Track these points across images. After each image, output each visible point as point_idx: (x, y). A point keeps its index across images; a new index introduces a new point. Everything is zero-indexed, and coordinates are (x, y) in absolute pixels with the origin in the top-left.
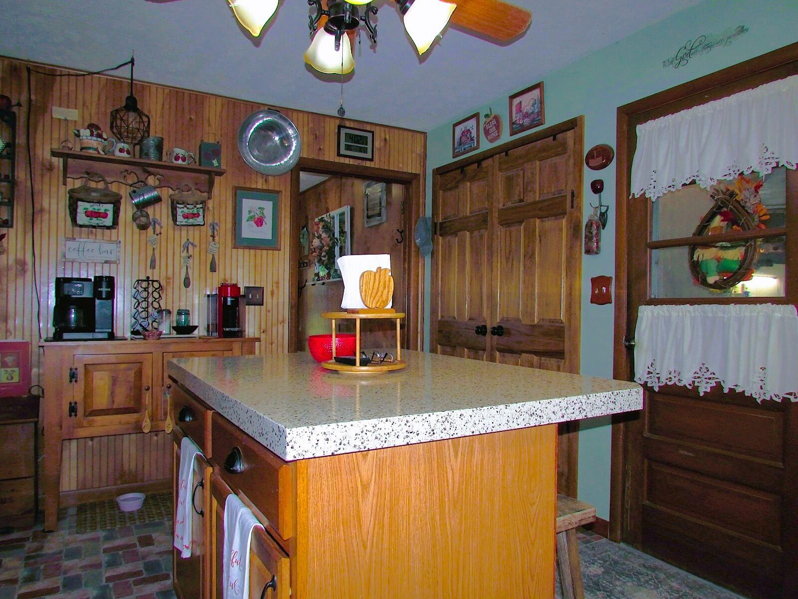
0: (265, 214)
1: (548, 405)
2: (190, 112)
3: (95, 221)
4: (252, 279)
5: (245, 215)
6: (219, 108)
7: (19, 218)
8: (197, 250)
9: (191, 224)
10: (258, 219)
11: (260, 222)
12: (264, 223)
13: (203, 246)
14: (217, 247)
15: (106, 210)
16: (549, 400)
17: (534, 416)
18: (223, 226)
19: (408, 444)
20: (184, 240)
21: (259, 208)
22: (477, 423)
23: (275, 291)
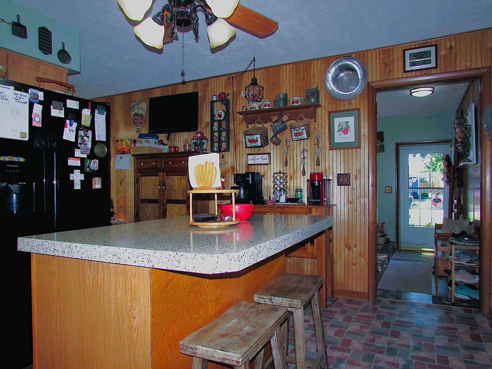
0: (349, 126)
1: (124, 252)
2: (303, 73)
3: (253, 144)
4: (342, 169)
5: (336, 128)
6: (319, 66)
7: (232, 147)
8: (309, 154)
9: (300, 139)
10: (345, 129)
11: (346, 131)
12: (349, 131)
13: (313, 151)
14: (320, 150)
15: (257, 138)
16: (126, 249)
17: (115, 257)
18: (323, 137)
19: (54, 255)
20: (302, 149)
21: (345, 122)
22: (84, 253)
23: (358, 176)
